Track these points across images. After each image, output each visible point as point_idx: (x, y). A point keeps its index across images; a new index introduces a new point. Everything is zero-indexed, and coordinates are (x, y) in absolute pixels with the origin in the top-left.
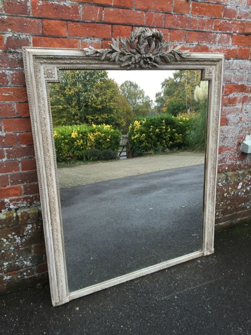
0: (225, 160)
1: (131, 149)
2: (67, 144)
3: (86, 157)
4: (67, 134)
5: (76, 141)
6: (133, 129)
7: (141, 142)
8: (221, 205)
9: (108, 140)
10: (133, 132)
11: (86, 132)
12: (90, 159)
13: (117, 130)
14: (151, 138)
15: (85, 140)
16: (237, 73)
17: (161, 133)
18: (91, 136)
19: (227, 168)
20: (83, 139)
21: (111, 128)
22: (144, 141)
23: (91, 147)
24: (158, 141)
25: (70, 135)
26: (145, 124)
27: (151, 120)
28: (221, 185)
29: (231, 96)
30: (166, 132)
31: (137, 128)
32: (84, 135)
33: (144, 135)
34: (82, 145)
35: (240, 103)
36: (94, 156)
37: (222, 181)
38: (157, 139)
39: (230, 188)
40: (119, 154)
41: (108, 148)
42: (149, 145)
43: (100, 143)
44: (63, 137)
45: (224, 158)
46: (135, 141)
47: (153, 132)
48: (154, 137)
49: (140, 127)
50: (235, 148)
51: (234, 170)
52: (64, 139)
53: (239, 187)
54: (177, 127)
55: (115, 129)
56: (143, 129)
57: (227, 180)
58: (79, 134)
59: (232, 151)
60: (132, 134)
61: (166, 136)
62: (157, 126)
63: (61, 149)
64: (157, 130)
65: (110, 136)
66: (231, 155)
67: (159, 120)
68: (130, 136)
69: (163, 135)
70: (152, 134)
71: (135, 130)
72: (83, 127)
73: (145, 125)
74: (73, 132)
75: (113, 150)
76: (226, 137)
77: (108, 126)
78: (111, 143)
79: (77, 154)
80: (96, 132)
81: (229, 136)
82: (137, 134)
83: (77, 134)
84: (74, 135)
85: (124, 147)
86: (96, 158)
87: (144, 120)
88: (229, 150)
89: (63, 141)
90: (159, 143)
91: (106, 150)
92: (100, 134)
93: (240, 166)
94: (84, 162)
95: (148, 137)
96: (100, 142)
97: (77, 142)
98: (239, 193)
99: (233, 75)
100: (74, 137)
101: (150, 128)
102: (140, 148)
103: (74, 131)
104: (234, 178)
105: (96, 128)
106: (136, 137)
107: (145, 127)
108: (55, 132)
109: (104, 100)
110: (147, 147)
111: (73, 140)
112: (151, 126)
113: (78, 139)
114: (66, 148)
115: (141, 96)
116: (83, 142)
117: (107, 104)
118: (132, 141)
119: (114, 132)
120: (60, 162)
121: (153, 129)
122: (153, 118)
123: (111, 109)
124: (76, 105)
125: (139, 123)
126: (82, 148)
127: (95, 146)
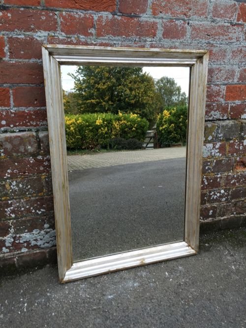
1: (159, 140)
2: (91, 131)
3: (110, 145)
4: (91, 121)
5: (100, 128)
6: (161, 119)
7: (170, 132)
9: (134, 129)
10: (161, 121)
11: (111, 120)
12: (114, 147)
13: (144, 119)
14: (181, 129)
15: (109, 128)
18: (116, 125)
20: (108, 127)
21: (138, 117)
22: (172, 132)
23: (115, 135)
25: (95, 122)
26: (175, 113)
27: (181, 110)
31: (165, 118)
32: (109, 123)
33: (173, 125)
36: (119, 144)
40: (145, 144)
41: (133, 137)
42: (178, 137)
44: (87, 124)
46: (163, 132)
47: (183, 122)
48: (183, 127)
49: (169, 117)
52: (89, 126)
55: (142, 118)
56: (172, 119)
58: (103, 122)
60: (161, 124)
63: (85, 136)
64: (187, 120)
65: (136, 125)
68: (158, 127)
70: (181, 124)
71: (164, 120)
72: (109, 116)
73: (174, 115)
74: (97, 120)
75: (139, 140)
77: (135, 115)
78: (137, 133)
79: (101, 142)
80: (121, 121)
82: (166, 124)
83: (101, 121)
84: (99, 122)
85: (151, 138)
86: (121, 147)
87: (174, 110)
89: (87, 128)
91: (131, 139)
92: (126, 122)
94: (107, 149)
96: (125, 131)
97: (102, 130)
100: (99, 124)
101: (180, 118)
102: (167, 139)
103: (99, 119)
105: (123, 116)
106: (164, 127)
107: (175, 117)
108: (80, 118)
109: (137, 94)
110: (175, 137)
111: (98, 128)
112: (182, 116)
113: (103, 127)
114: (91, 135)
115: (177, 93)
116: (108, 130)
117: (140, 99)
118: (160, 131)
119: (141, 121)
120: (83, 149)
121: (183, 119)
122: (184, 108)
123: (143, 103)
124: (109, 99)
125: (168, 113)
126: (107, 136)
127: (120, 134)
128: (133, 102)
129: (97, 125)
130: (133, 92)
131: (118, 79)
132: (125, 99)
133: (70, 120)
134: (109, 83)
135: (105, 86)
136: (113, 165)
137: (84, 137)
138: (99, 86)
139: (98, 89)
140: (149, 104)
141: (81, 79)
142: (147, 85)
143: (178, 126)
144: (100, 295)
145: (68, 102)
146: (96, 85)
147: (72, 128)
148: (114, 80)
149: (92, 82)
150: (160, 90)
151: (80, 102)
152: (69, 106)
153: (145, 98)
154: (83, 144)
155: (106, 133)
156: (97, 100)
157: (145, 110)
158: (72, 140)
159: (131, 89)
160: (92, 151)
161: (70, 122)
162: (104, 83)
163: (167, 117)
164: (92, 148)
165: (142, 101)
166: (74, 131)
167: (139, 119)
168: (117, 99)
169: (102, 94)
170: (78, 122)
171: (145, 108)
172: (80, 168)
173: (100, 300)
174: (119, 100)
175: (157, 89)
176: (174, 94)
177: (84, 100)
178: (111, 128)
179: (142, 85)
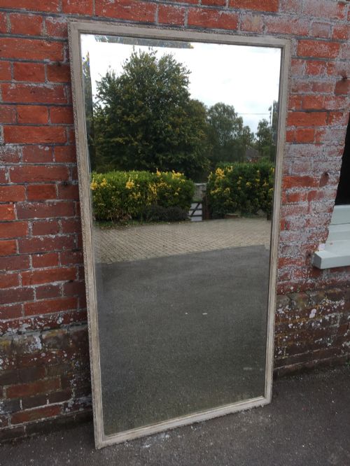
0: (289, 277)
1: (209, 206)
2: (120, 196)
4: (120, 184)
5: (131, 193)
6: (213, 179)
7: (224, 199)
8: (284, 340)
9: (176, 193)
10: (213, 183)
11: (146, 182)
12: (149, 218)
13: (190, 181)
14: (239, 195)
15: (144, 193)
16: (297, 162)
17: (254, 188)
18: (153, 188)
19: (292, 288)
20: (142, 191)
21: (181, 177)
22: (228, 198)
23: (152, 202)
24: (248, 199)
25: (125, 185)
26: (231, 174)
27: (240, 169)
28: (283, 312)
29: (290, 191)
30: (261, 186)
31: (219, 179)
32: (143, 186)
33: (228, 189)
35: (304, 200)
36: (155, 214)
37: (283, 306)
38: (246, 196)
39: (297, 317)
40: (190, 212)
41: (175, 205)
42: (235, 204)
43: (164, 198)
44: (114, 187)
45: (286, 275)
46: (215, 197)
47: (243, 185)
48: (242, 192)
49: (224, 177)
50: (303, 260)
51: (303, 291)
52: (116, 190)
53: (312, 315)
55: (187, 179)
56: (228, 181)
57: (291, 305)
58: (136, 184)
59: (299, 265)
60: (213, 187)
61: (259, 192)
62: (248, 178)
63: (111, 204)
64: (248, 183)
65: (179, 188)
66: (298, 269)
67: (252, 170)
68: (208, 190)
69: (256, 191)
70: (239, 188)
71: (217, 181)
72: (144, 175)
73: (230, 176)
74: (127, 181)
75: (183, 208)
76: (286, 246)
77: (179, 174)
78: (181, 199)
79: (132, 212)
80: (160, 182)
81: (291, 244)
82: (219, 187)
83: (133, 184)
84: (130, 185)
85: (199, 203)
86: (158, 217)
87: (230, 168)
88: (294, 263)
89: (113, 193)
90: (249, 201)
91: (171, 208)
92: (166, 185)
93: (312, 285)
94: (140, 221)
95: (234, 191)
96: (165, 196)
97: (133, 195)
98: (313, 325)
99: (291, 164)
100: (129, 188)
101: (238, 180)
102: (221, 206)
103: (130, 179)
104: (301, 302)
105: (162, 176)
106: (216, 191)
108: (104, 179)
109: (182, 132)
110: (231, 205)
111: (128, 192)
112: (240, 178)
113: (134, 191)
114: (118, 202)
115: (238, 126)
116: (142, 195)
117: (186, 139)
118: (211, 196)
119: (187, 183)
120: (107, 221)
121: (242, 181)
122: (243, 167)
123: (190, 145)
124: (143, 138)
125: (223, 172)
126: (140, 204)
127: (158, 200)
128: (176, 143)
129: (127, 189)
130: (177, 130)
131: (156, 110)
132: (165, 138)
134: (143, 115)
135: (138, 120)
137: (109, 205)
138: (129, 119)
139: (128, 123)
140: (198, 146)
141: (103, 107)
142: (196, 120)
146: (125, 117)
149: (119, 112)
151: (102, 140)
153: (192, 138)
154: (107, 214)
155: (139, 199)
156: (126, 138)
159: (174, 125)
160: (119, 223)
162: (136, 116)
163: (221, 178)
164: (120, 218)
165: (188, 142)
167: (183, 180)
169: (133, 129)
170: (102, 184)
171: (192, 152)
174: (157, 140)
175: (209, 120)
176: (233, 129)
177: (109, 137)
178: (146, 193)
179: (189, 120)
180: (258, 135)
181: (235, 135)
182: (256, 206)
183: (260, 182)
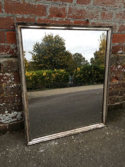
1: (76, 82)
2: (41, 79)
3: (51, 86)
4: (40, 74)
6: (76, 72)
7: (81, 79)
9: (63, 77)
11: (50, 73)
13: (68, 72)
17: (92, 74)
18: (53, 75)
20: (49, 76)
21: (64, 71)
22: (82, 78)
23: (53, 81)
24: (90, 78)
25: (43, 74)
26: (83, 69)
27: (86, 67)
30: (94, 73)
32: (50, 75)
33: (82, 75)
34: (48, 80)
41: (63, 81)
42: (85, 80)
43: (58, 79)
44: (38, 75)
46: (77, 78)
48: (87, 76)
49: (80, 71)
54: (100, 71)
55: (67, 71)
56: (82, 72)
58: (47, 74)
60: (76, 75)
61: (94, 75)
62: (89, 70)
64: (89, 72)
65: (64, 75)
67: (90, 67)
69: (93, 75)
70: (86, 74)
71: (78, 72)
72: (50, 71)
74: (43, 73)
75: (66, 82)
78: (64, 79)
79: (46, 85)
80: (56, 73)
82: (79, 74)
83: (46, 74)
84: (44, 74)
85: (72, 81)
86: (56, 86)
87: (82, 67)
89: (38, 78)
90: (90, 79)
91: (61, 83)
92: (58, 74)
94: (49, 88)
95: (84, 76)
97: (46, 78)
100: (44, 75)
101: (85, 71)
102: (80, 82)
105: (57, 71)
106: (78, 76)
107: (83, 71)
108: (35, 73)
109: (64, 61)
110: (84, 81)
113: (46, 77)
114: (40, 81)
115: (83, 60)
116: (49, 78)
117: (65, 63)
119: (66, 73)
120: (36, 89)
121: (87, 72)
123: (67, 65)
124: (50, 64)
125: (79, 69)
126: (49, 81)
127: (56, 80)
128: (62, 64)
129: (44, 76)
130: (62, 60)
131: (54, 54)
132: (57, 63)
133: (29, 74)
134: (49, 56)
135: (48, 58)
136: (52, 95)
137: (37, 82)
138: (45, 58)
139: (44, 59)
140: (70, 66)
141: (35, 54)
142: (69, 56)
143: (85, 75)
144: (36, 150)
145: (29, 66)
146: (43, 57)
147: (30, 78)
148: (52, 54)
149: (41, 55)
150: (75, 59)
151: (35, 65)
152: (29, 68)
153: (68, 63)
154: (36, 86)
155: (48, 79)
156: (44, 64)
157: (68, 69)
158: (30, 84)
159: (60, 59)
160: (41, 89)
161: (30, 75)
162: (47, 56)
163: (79, 71)
164: (41, 88)
165: (66, 64)
166: (31, 79)
167: (65, 72)
168: (53, 63)
169: (46, 61)
170: (34, 74)
171: (68, 68)
172: (35, 97)
173: (36, 153)
174: (55, 64)
175: (73, 59)
176: (82, 61)
177: (37, 64)
178: (51, 77)
179: (66, 57)
180: (91, 62)
181: (83, 63)
182: (93, 81)
183: (94, 71)
